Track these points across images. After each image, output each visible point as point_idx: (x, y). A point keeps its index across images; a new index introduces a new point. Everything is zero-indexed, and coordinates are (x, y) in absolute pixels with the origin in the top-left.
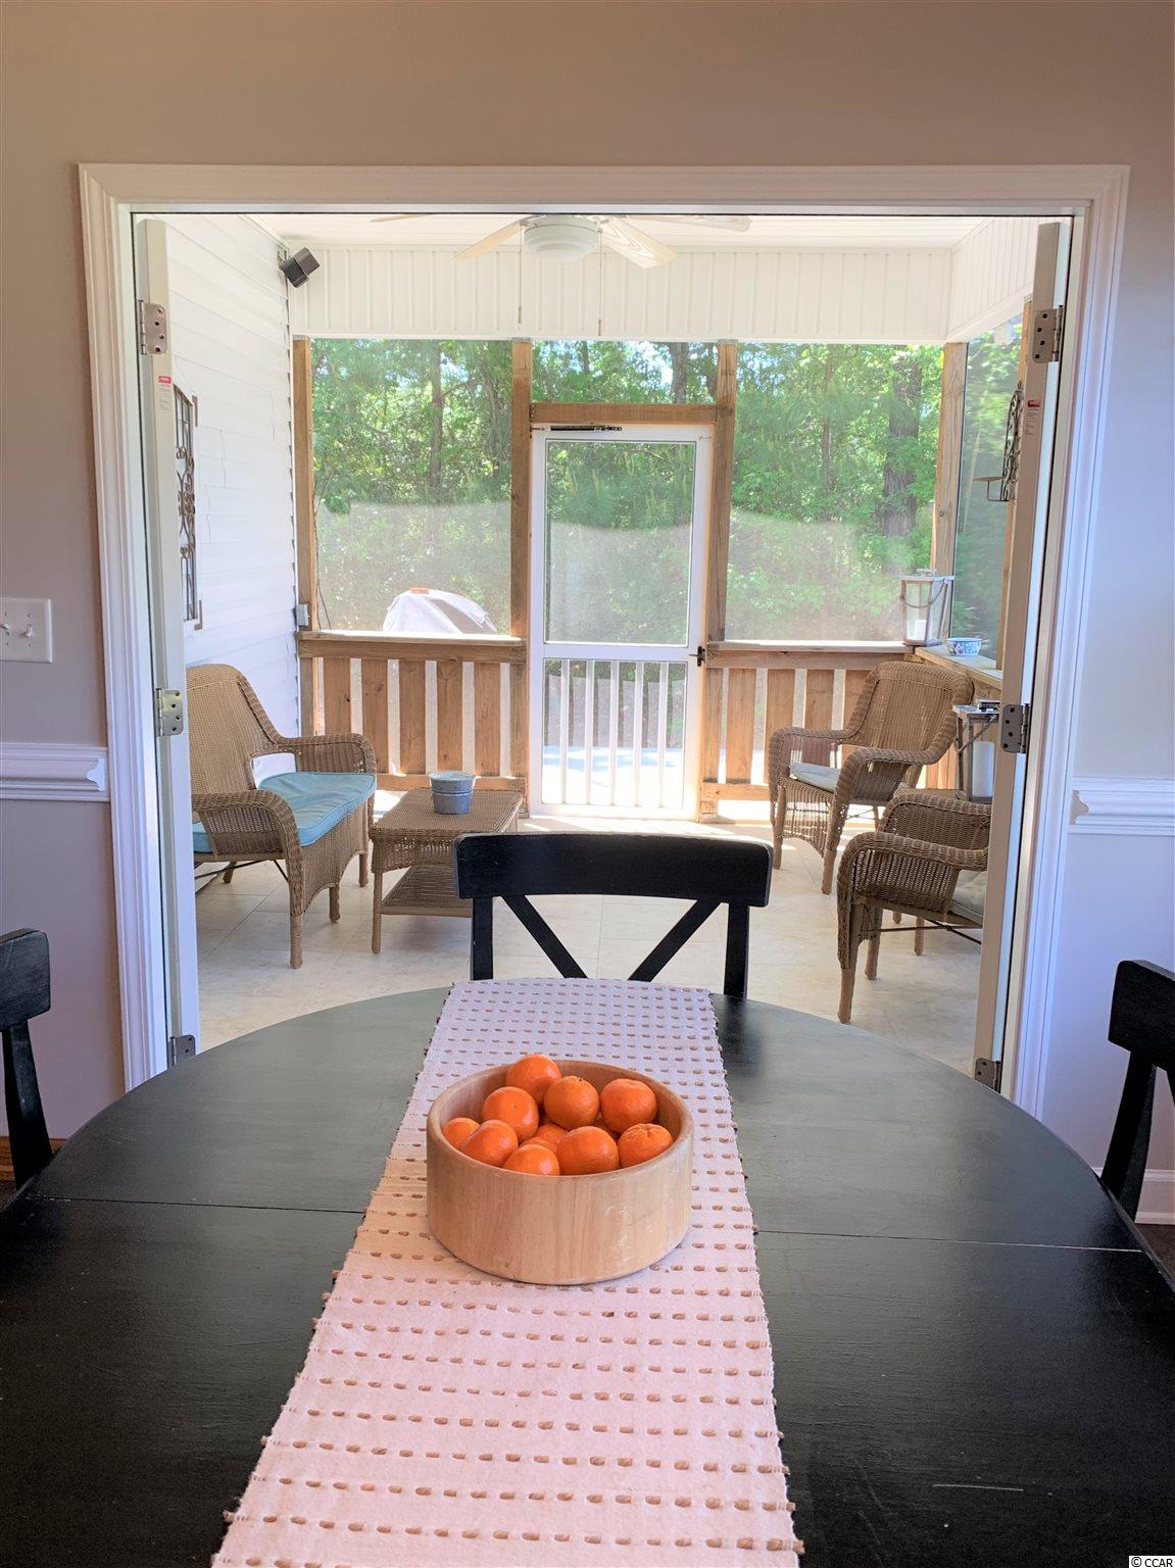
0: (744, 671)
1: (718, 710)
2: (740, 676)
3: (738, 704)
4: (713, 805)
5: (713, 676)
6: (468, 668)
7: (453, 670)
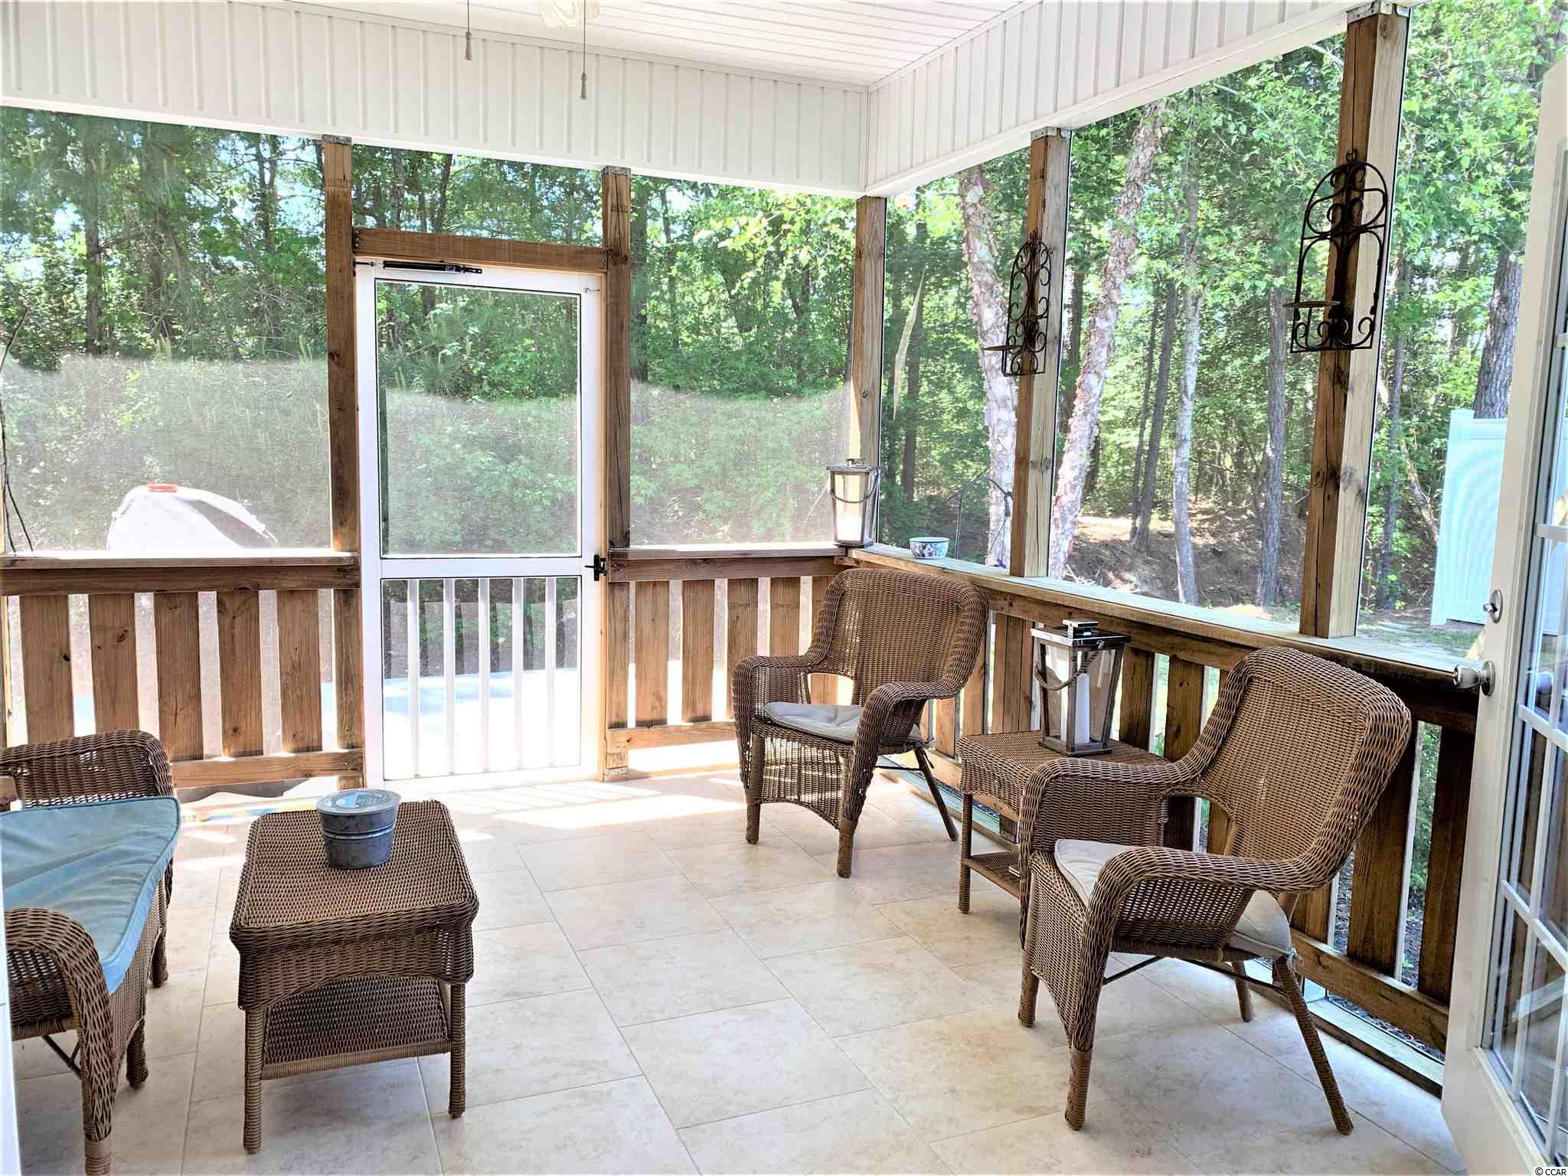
0: (655, 584)
1: (625, 636)
2: (650, 590)
3: (647, 627)
4: (621, 757)
5: (617, 593)
6: (268, 599)
7: (244, 603)
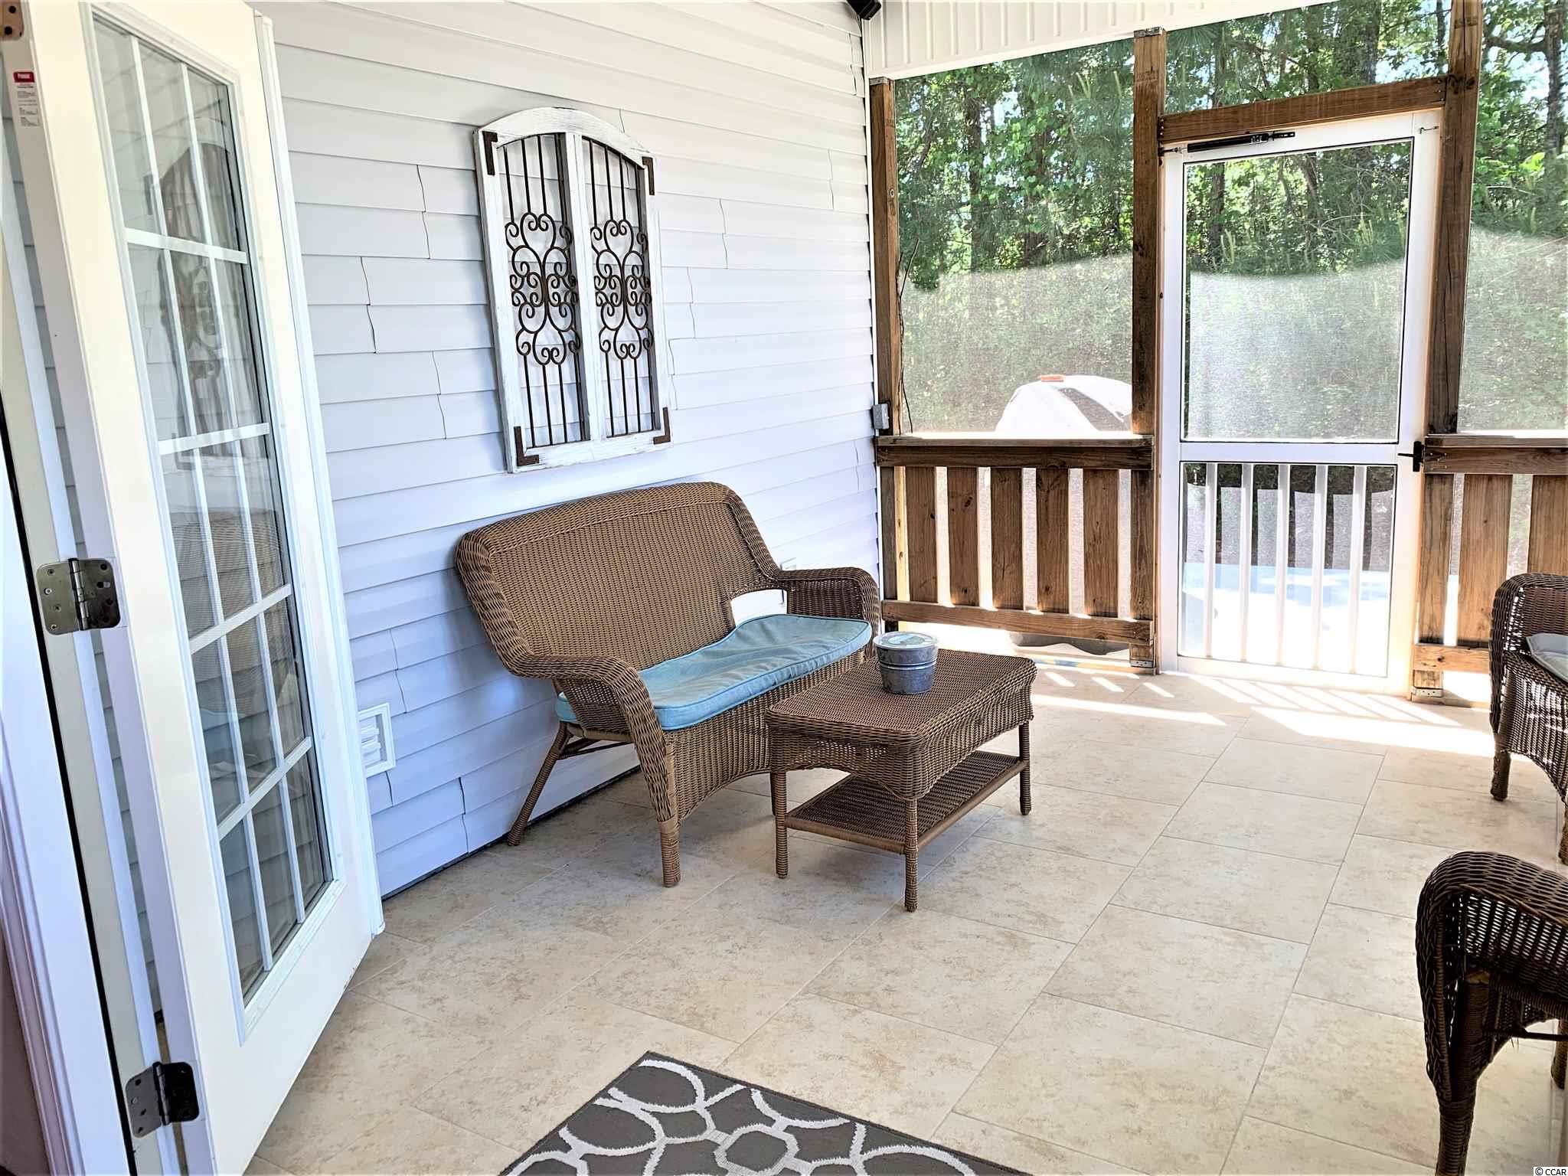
1: (1445, 537)
3: (1478, 529)
4: (1433, 677)
5: (1437, 486)
6: (1075, 476)
7: (1056, 480)
